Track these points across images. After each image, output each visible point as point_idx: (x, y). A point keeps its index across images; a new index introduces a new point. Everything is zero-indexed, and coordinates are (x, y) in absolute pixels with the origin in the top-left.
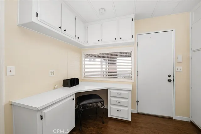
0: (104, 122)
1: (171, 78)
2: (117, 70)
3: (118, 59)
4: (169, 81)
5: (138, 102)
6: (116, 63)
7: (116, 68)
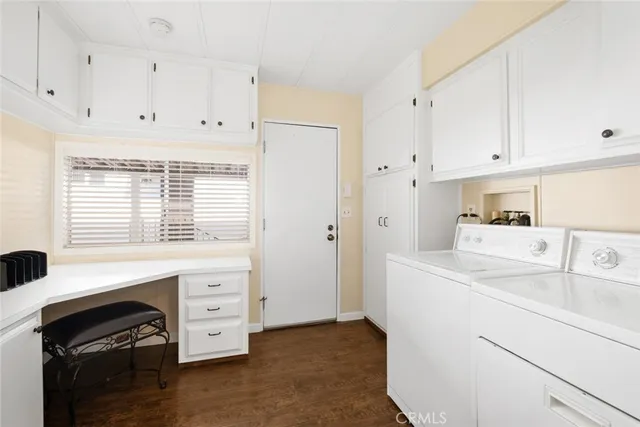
0: (165, 383)
1: (334, 233)
2: (195, 215)
3: (201, 184)
4: (330, 238)
5: (264, 299)
6: (190, 196)
7: (191, 211)
